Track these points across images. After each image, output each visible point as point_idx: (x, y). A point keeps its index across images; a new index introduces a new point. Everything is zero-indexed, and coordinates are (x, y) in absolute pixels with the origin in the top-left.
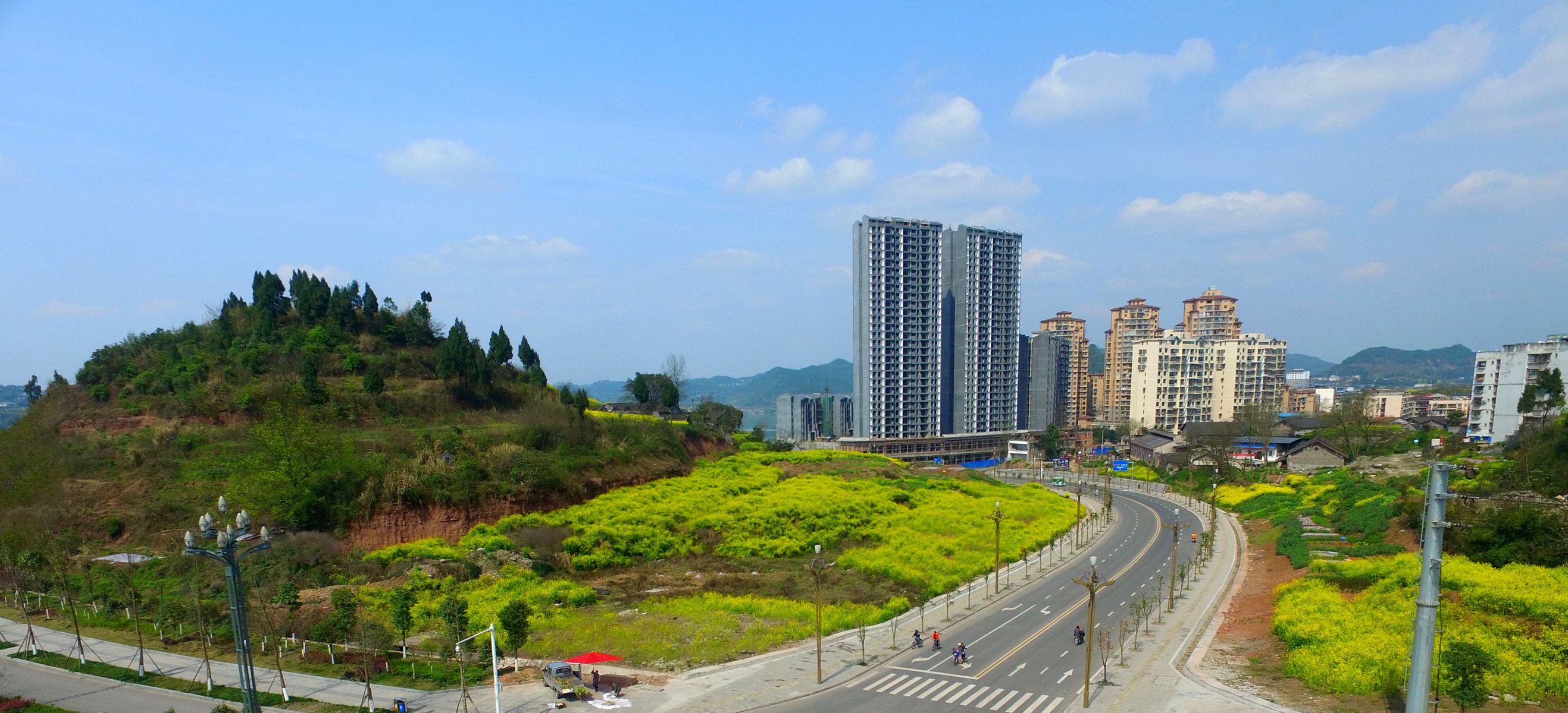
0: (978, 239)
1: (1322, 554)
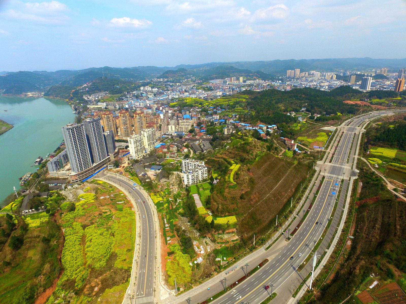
1: (168, 239)
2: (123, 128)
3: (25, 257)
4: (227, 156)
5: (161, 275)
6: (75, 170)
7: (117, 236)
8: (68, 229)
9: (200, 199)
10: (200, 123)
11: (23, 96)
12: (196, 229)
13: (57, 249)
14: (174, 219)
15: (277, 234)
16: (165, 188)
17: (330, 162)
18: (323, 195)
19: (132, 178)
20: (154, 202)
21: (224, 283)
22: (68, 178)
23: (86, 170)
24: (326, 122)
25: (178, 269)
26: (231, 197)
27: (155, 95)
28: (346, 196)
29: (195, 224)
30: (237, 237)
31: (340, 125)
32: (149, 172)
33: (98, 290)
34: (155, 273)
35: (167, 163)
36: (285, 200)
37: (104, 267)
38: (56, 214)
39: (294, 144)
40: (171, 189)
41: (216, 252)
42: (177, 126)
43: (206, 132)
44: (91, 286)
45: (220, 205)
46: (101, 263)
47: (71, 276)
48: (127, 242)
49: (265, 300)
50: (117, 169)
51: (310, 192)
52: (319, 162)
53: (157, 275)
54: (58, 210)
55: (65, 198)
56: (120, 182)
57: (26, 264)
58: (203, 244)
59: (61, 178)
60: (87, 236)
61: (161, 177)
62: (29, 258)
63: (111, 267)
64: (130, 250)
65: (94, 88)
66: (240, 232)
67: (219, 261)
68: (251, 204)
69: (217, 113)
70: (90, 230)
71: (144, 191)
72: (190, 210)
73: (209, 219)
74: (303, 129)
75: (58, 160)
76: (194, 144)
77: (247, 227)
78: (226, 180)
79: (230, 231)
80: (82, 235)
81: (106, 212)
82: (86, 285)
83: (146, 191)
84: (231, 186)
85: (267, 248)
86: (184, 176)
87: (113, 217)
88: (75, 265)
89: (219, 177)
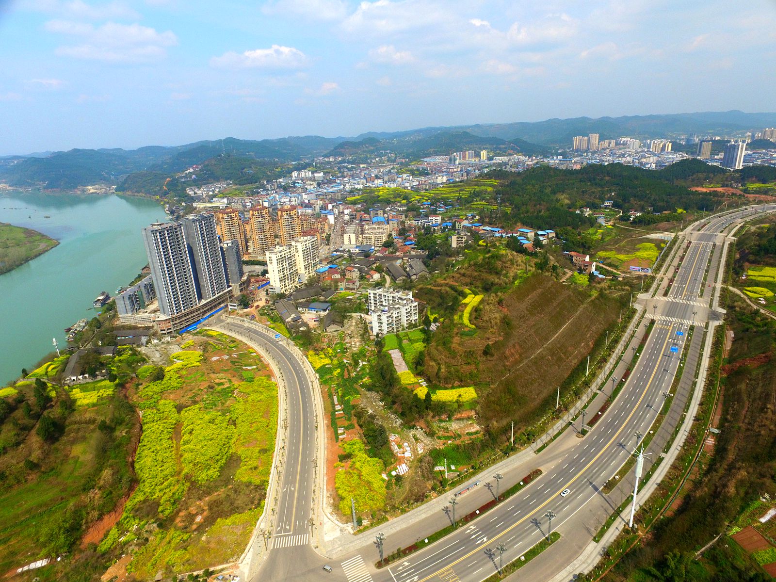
0: (198, 223)
1: (340, 431)
2: (257, 238)
3: (67, 456)
4: (456, 281)
5: (325, 496)
6: (167, 311)
7: (242, 426)
8: (149, 411)
9: (404, 358)
10: (404, 229)
11: (79, 192)
12: (396, 412)
13: (127, 444)
14: (351, 395)
15: (559, 424)
16: (335, 342)
17: (665, 294)
18: (651, 354)
19: (272, 326)
20: (314, 368)
21: (451, 514)
22: (153, 326)
23: (186, 310)
24: (653, 226)
25: (358, 486)
26: (465, 352)
27: (319, 185)
28: (701, 355)
29: (394, 403)
30: (476, 428)
31: (682, 230)
32: (306, 315)
33: (202, 520)
34: (314, 492)
35: (339, 298)
36: (575, 362)
37: (215, 481)
38: (127, 385)
39: (590, 263)
40: (347, 343)
41: (436, 456)
42: (361, 236)
43: (415, 245)
44: (190, 513)
45: (444, 367)
46: (210, 472)
47: (152, 493)
48: (261, 435)
49: (537, 546)
50: (245, 310)
51: (625, 349)
52: (641, 296)
53: (317, 496)
54: (132, 379)
55: (147, 359)
56: (250, 332)
57: (67, 468)
58: (409, 441)
59: (140, 326)
60: (185, 424)
61: (329, 322)
62: (74, 457)
63: (229, 480)
64: (267, 451)
65: (206, 174)
66: (483, 418)
67: (441, 473)
68: (504, 366)
69: (438, 212)
70: (191, 413)
71: (296, 348)
72: (384, 377)
73: (422, 392)
74: (607, 239)
75: (135, 292)
76: (392, 265)
77: (498, 408)
78: (455, 322)
79: (464, 415)
80: (174, 422)
81: (222, 384)
82: (180, 511)
83: (299, 349)
84: (464, 332)
85: (539, 450)
86: (372, 318)
87: (236, 392)
88: (161, 475)
89: (441, 320)
